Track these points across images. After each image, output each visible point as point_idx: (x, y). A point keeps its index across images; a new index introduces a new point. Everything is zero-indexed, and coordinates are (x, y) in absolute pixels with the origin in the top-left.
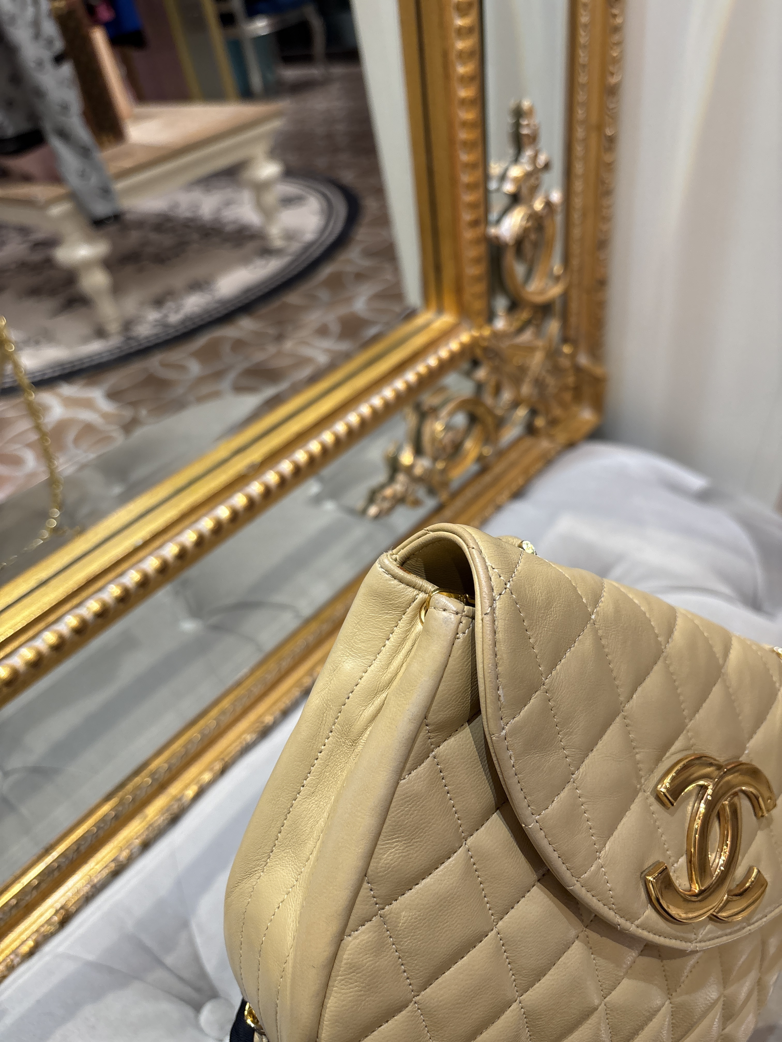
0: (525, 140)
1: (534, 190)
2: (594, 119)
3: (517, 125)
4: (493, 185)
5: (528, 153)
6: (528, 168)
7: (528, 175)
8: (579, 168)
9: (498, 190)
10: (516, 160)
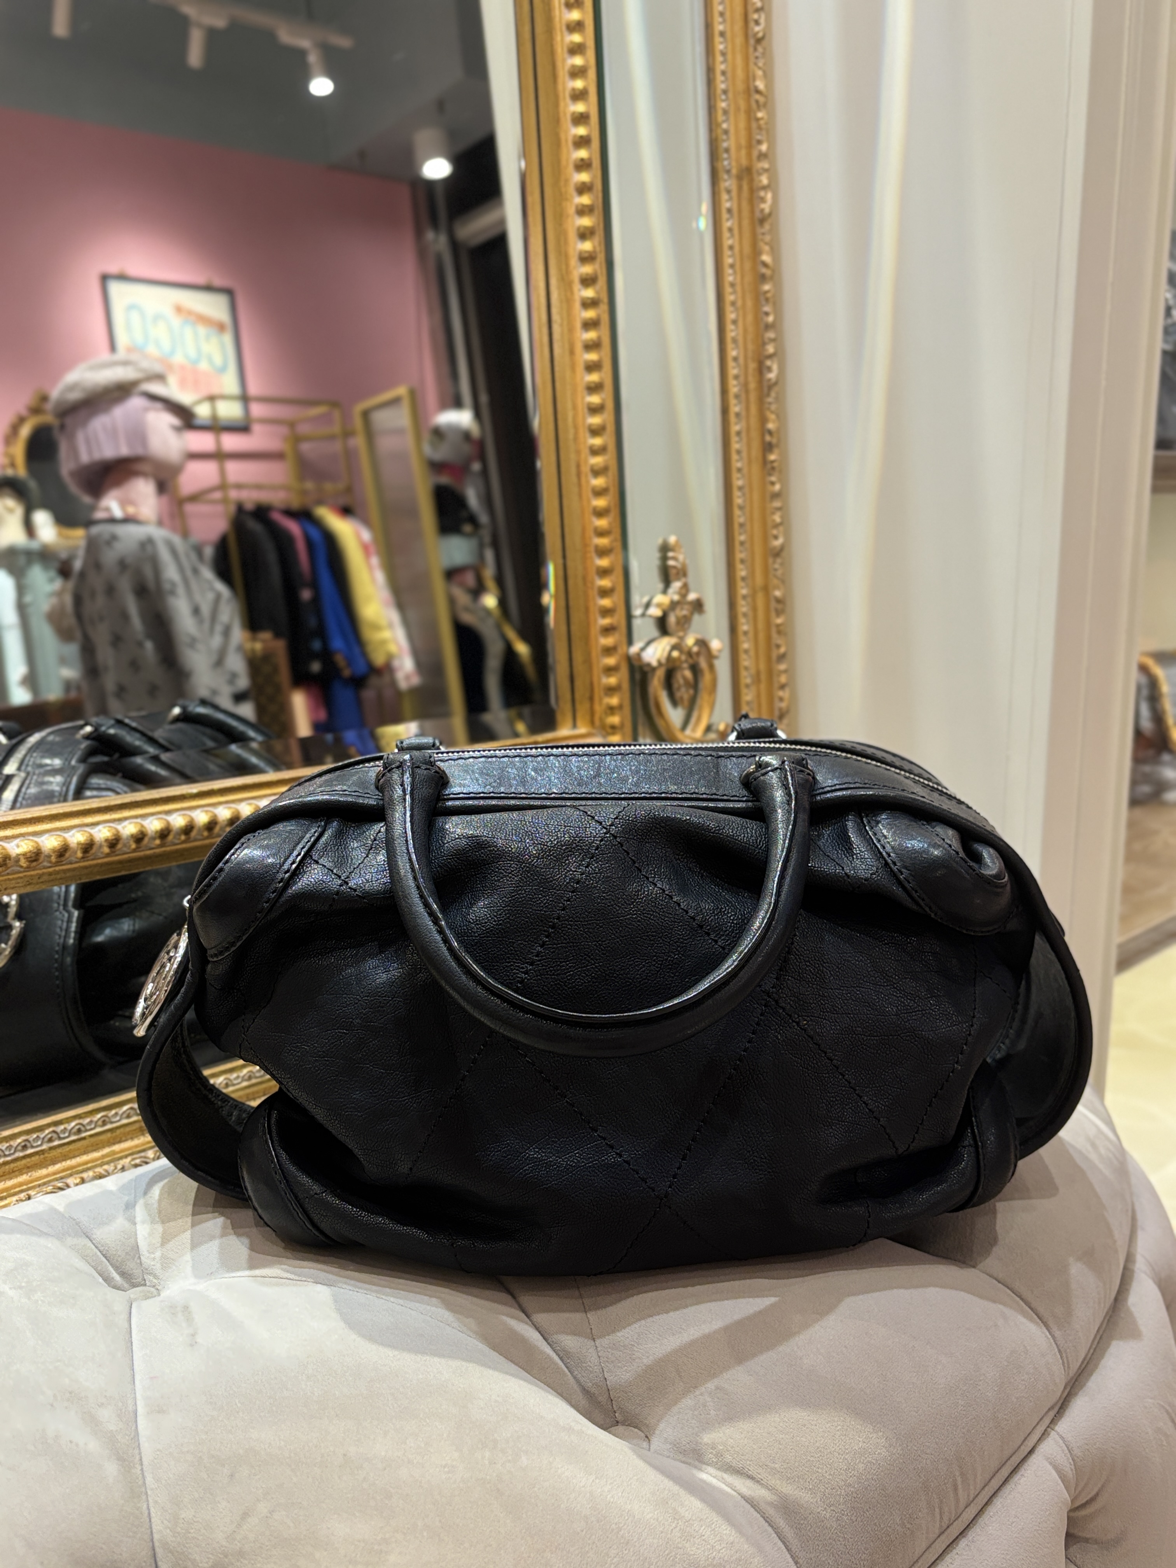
0: (673, 572)
1: (684, 623)
2: (759, 580)
3: (664, 558)
4: (637, 612)
5: (676, 585)
6: (676, 598)
7: (674, 605)
8: (744, 626)
9: (643, 615)
10: (665, 592)
